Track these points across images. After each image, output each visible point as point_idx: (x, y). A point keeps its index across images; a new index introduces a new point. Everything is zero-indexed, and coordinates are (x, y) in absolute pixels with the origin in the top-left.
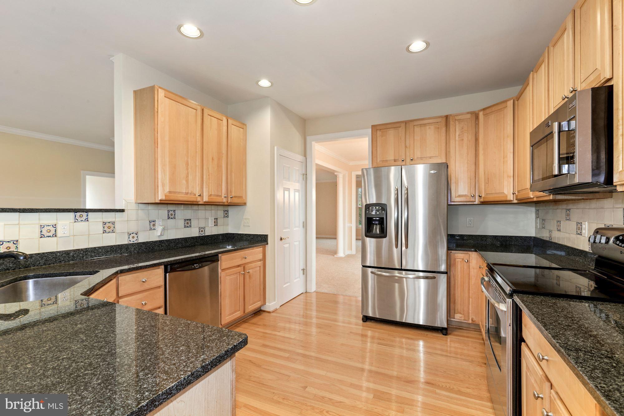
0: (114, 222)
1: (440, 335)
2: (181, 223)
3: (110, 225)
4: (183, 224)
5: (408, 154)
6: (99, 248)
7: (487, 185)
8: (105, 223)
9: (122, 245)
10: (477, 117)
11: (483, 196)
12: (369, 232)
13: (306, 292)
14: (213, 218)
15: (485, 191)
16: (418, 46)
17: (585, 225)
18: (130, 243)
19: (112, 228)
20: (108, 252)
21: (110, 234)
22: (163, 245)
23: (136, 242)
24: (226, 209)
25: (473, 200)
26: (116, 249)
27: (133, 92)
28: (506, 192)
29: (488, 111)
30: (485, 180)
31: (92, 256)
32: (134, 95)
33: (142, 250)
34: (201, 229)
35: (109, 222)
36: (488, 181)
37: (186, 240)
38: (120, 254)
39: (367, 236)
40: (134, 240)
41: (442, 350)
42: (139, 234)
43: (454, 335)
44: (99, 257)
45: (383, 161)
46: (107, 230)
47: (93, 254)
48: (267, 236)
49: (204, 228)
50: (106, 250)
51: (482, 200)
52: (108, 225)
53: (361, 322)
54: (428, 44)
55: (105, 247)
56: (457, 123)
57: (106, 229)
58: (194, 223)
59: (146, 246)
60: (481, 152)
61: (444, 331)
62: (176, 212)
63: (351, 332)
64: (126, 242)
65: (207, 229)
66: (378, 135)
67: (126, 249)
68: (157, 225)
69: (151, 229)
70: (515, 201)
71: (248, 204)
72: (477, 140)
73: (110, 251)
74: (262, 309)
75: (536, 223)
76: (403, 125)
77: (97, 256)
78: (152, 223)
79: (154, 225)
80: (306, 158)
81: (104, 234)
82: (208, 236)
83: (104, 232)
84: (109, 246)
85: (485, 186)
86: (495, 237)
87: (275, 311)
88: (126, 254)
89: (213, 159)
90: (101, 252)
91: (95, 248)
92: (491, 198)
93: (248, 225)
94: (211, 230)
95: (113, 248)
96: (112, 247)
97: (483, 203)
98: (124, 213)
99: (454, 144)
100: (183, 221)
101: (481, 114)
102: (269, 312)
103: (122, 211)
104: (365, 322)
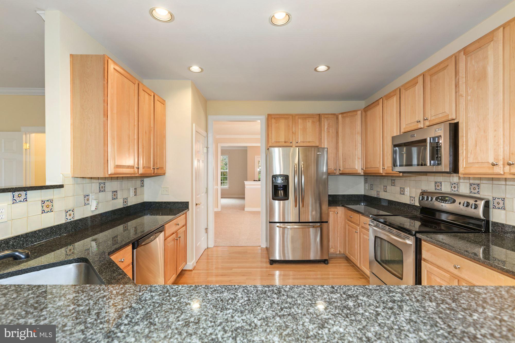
0: (52, 200)
1: (323, 265)
2: (109, 195)
3: (48, 203)
4: (111, 195)
5: (294, 138)
6: (40, 231)
7: (344, 163)
8: (43, 202)
9: (61, 225)
10: (337, 118)
11: (342, 170)
12: (275, 196)
13: (208, 248)
14: (134, 188)
15: (343, 166)
16: (322, 68)
17: (407, 189)
18: (68, 221)
19: (50, 207)
20: (48, 234)
21: (49, 214)
22: (96, 220)
23: (72, 220)
24: (142, 179)
25: (335, 172)
26: (56, 230)
27: (69, 55)
28: (357, 168)
29: (345, 115)
30: (343, 159)
31: (32, 242)
32: (71, 59)
33: (79, 228)
34: (125, 200)
35: (48, 201)
36: (345, 160)
37: (114, 212)
38: (59, 235)
39: (273, 199)
40: (71, 217)
41: (333, 275)
42: (75, 211)
43: (332, 263)
44: (40, 241)
45: (276, 142)
46: (46, 210)
47: (33, 240)
48: (188, 203)
49: (127, 199)
50: (46, 233)
51: (341, 172)
52: (46, 203)
53: (268, 265)
54: (329, 68)
55: (44, 229)
56: (326, 120)
57: (45, 208)
58: (119, 194)
59: (82, 223)
60: (340, 141)
61: (325, 262)
62: (106, 184)
63: (269, 274)
64: (63, 221)
65: (129, 200)
66: (273, 122)
67: (65, 228)
68: (90, 199)
69: (85, 204)
70: (362, 174)
71: (166, 174)
72: (337, 133)
73: (50, 233)
74: (184, 269)
75: (365, 186)
76: (291, 117)
77: (38, 240)
78: (87, 197)
79: (88, 200)
80: (207, 134)
81: (43, 214)
82: (130, 206)
83: (43, 212)
84: (49, 228)
85: (343, 163)
86: (344, 196)
87: (194, 268)
88: (65, 234)
89: (146, 133)
90: (41, 236)
91: (35, 232)
92: (347, 171)
93: (167, 193)
94: (132, 201)
95: (53, 229)
96: (51, 228)
97: (341, 174)
98: (62, 189)
99: (325, 135)
100: (111, 193)
101: (340, 116)
102: (191, 271)
103: (61, 186)
104: (272, 265)
